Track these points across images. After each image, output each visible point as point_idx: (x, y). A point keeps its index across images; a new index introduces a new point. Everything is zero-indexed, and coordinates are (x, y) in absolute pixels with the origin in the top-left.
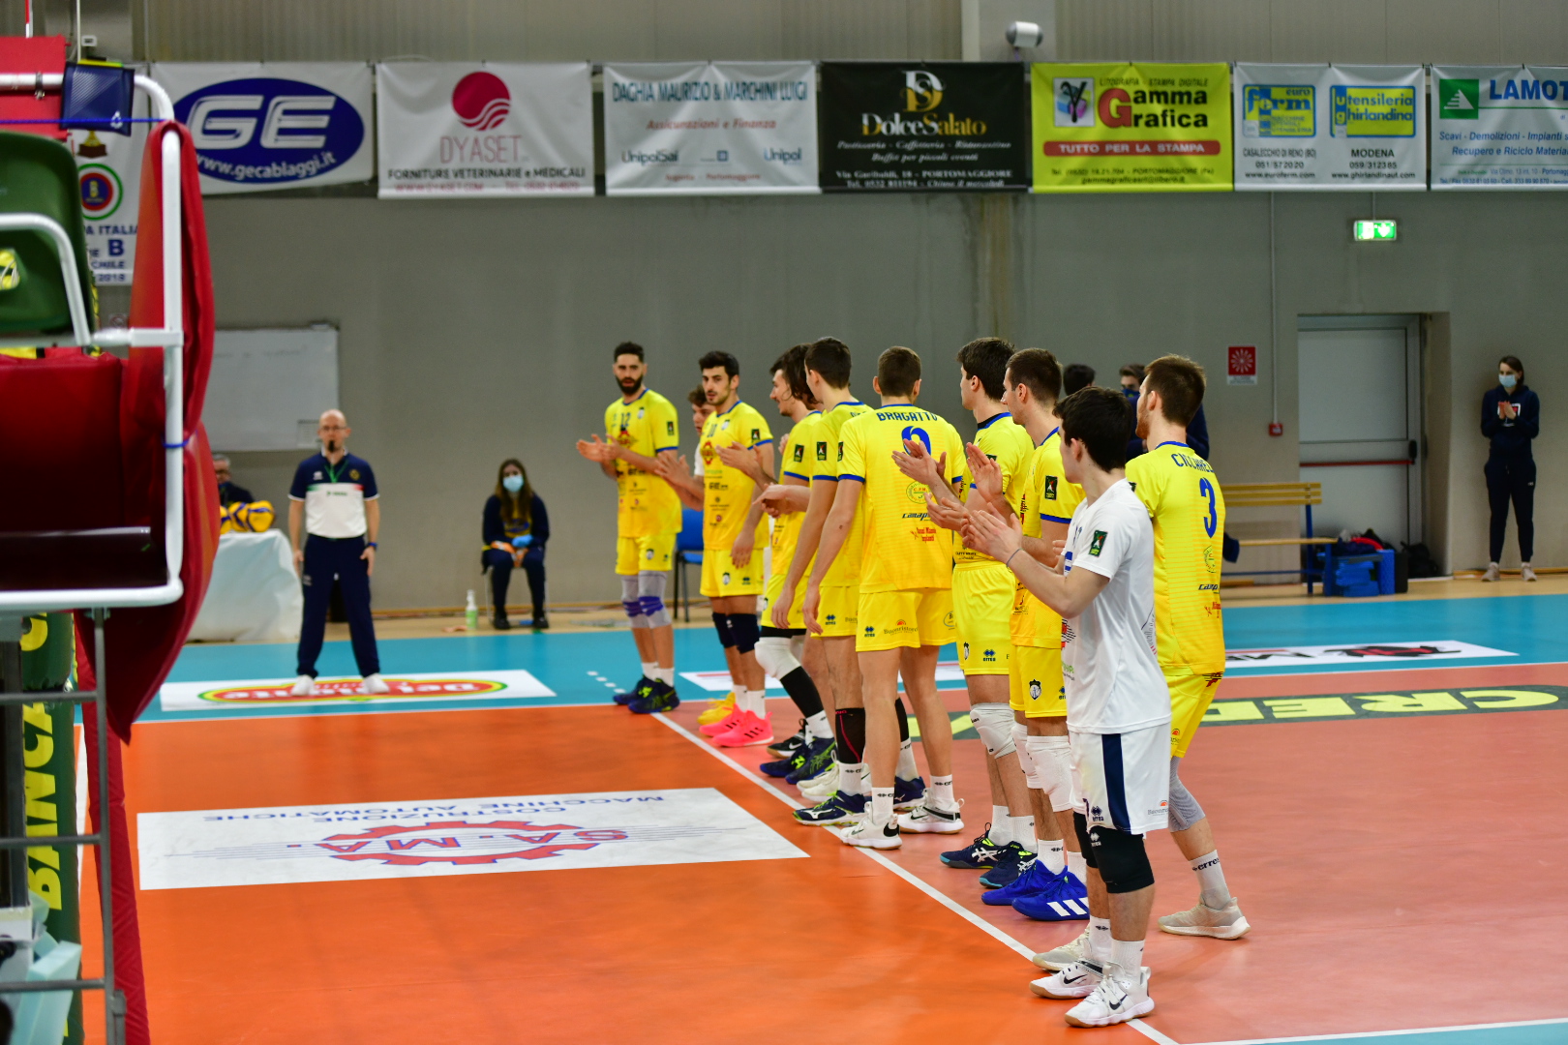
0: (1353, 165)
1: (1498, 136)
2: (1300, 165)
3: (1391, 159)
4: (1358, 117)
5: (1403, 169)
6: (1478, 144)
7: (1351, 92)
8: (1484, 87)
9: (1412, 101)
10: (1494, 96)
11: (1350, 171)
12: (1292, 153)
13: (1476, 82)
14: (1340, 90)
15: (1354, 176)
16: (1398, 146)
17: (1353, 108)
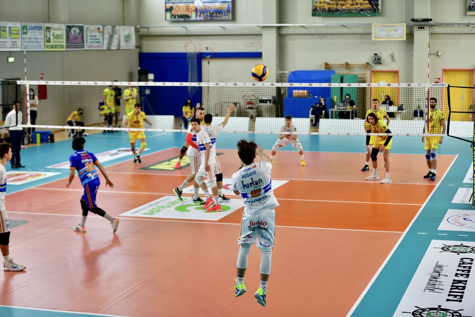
0: (12, 45)
1: (30, 39)
2: (5, 45)
3: (16, 44)
4: (12, 34)
5: (18, 46)
6: (27, 40)
7: (12, 28)
8: (28, 27)
9: (19, 30)
10: (29, 30)
11: (11, 46)
12: (4, 42)
13: (26, 26)
14: (10, 28)
15: (12, 47)
16: (17, 40)
17: (12, 32)
